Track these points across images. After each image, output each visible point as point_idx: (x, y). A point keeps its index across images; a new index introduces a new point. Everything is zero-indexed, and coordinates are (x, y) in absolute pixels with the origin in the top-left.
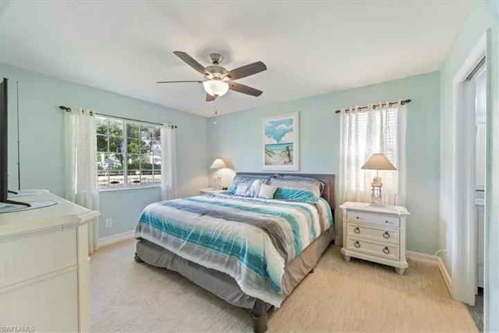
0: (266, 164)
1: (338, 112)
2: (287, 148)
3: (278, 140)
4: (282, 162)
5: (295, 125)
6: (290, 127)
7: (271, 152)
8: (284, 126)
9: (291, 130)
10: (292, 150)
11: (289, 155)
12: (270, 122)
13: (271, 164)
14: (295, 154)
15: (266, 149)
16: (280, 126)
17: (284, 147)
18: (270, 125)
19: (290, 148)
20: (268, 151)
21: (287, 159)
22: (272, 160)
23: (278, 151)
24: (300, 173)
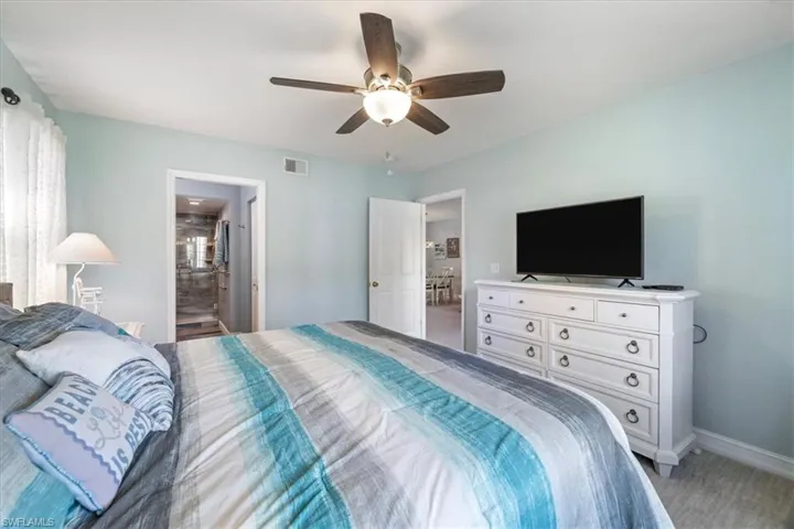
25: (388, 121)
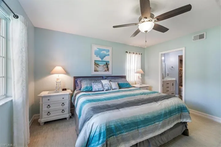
0: (95, 71)
1: (126, 52)
2: (107, 63)
3: (102, 58)
4: (104, 70)
5: (110, 53)
6: (108, 53)
7: (98, 64)
8: (105, 52)
9: (109, 55)
10: (109, 65)
11: (107, 67)
12: (98, 48)
13: (98, 71)
14: (110, 66)
15: (95, 63)
16: (103, 52)
17: (105, 63)
18: (98, 50)
19: (108, 64)
20: (96, 64)
21: (106, 69)
22: (98, 69)
23: (101, 64)
24: (112, 75)
25: (146, 31)
